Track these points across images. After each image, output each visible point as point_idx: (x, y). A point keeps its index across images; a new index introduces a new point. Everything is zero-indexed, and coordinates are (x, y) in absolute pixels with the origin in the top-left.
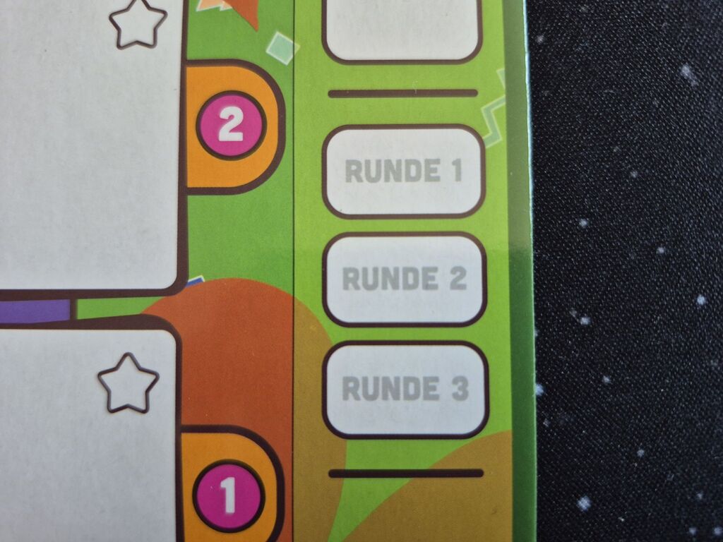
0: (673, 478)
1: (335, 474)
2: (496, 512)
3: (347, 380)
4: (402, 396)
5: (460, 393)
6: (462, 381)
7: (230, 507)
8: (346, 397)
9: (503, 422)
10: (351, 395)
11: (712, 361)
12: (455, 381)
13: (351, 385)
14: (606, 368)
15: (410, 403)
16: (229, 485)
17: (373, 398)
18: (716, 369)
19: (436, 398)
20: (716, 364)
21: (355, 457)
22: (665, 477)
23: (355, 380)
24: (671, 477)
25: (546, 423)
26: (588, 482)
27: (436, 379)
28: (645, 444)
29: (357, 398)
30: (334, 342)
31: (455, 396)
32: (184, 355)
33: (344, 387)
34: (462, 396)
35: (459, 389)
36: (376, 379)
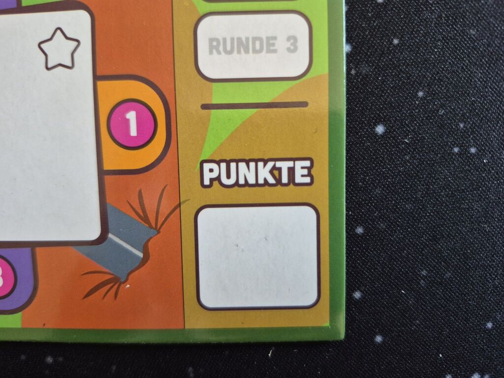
0: (443, 113)
1: (205, 107)
2: (317, 131)
3: (211, 40)
4: (251, 50)
5: (292, 48)
6: (293, 39)
7: (133, 132)
8: (211, 52)
9: (322, 67)
10: (214, 51)
11: (471, 31)
12: (289, 39)
13: (215, 44)
14: (395, 34)
15: (257, 56)
16: (132, 116)
17: (230, 52)
18: (474, 35)
19: (275, 51)
20: (474, 33)
21: (219, 95)
22: (438, 111)
23: (217, 40)
24: (441, 112)
25: (353, 72)
26: (383, 114)
27: (275, 38)
28: (423, 89)
29: (219, 53)
30: (202, 13)
31: (289, 50)
32: (97, 27)
33: (210, 46)
34: (293, 49)
35: (292, 44)
36: (232, 39)
